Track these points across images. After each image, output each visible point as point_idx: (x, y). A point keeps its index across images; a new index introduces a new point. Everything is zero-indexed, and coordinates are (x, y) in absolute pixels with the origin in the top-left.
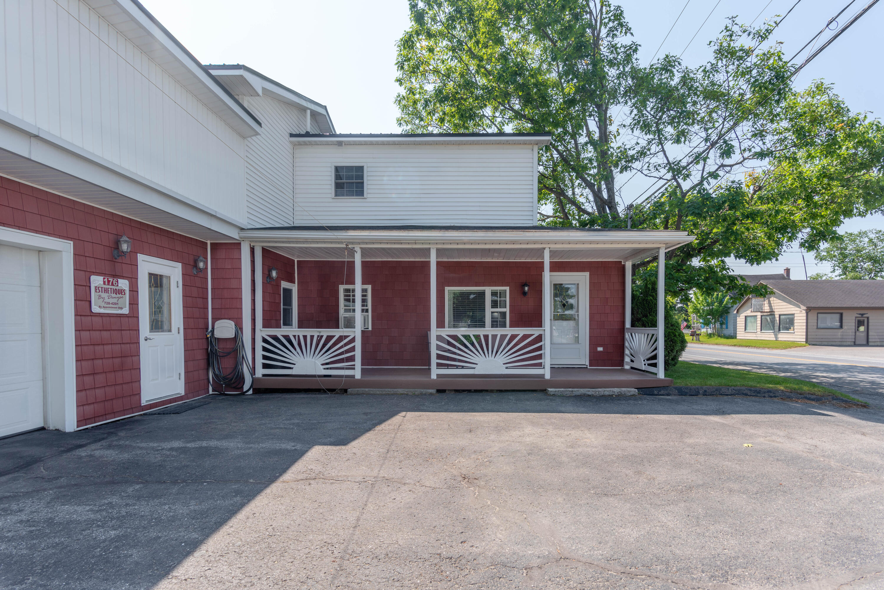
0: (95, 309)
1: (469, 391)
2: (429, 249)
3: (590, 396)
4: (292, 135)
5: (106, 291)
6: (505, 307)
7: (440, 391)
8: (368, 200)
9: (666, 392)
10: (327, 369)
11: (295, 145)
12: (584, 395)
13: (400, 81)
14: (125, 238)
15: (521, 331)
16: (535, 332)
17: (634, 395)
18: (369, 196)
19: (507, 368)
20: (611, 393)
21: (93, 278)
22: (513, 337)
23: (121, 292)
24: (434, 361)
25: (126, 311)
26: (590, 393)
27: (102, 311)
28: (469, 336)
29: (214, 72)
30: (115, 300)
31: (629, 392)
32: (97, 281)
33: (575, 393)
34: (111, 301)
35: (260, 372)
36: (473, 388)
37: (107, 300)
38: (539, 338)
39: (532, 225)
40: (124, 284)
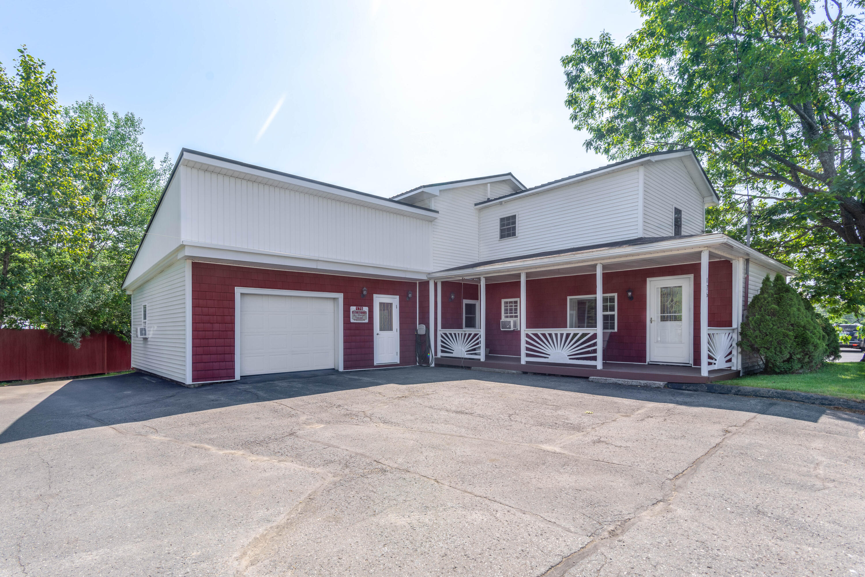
0: (352, 321)
1: (544, 374)
2: (520, 274)
3: (620, 384)
4: (476, 205)
5: (357, 313)
6: (614, 311)
7: (525, 373)
8: (519, 238)
9: (695, 388)
10: (469, 354)
11: (480, 210)
12: (616, 383)
13: (578, 128)
14: (365, 288)
15: (580, 331)
16: (591, 331)
17: (659, 387)
18: (519, 235)
19: (570, 359)
20: (638, 384)
21: (351, 307)
22: (575, 335)
23: (365, 313)
24: (523, 352)
25: (367, 321)
26: (620, 382)
27: (355, 321)
28: (545, 334)
29: (396, 199)
30: (361, 317)
31: (655, 384)
32: (353, 308)
33: (608, 381)
34: (359, 317)
35: (440, 354)
36: (547, 373)
37: (357, 317)
38: (594, 336)
39: (636, 238)
40: (366, 309)
